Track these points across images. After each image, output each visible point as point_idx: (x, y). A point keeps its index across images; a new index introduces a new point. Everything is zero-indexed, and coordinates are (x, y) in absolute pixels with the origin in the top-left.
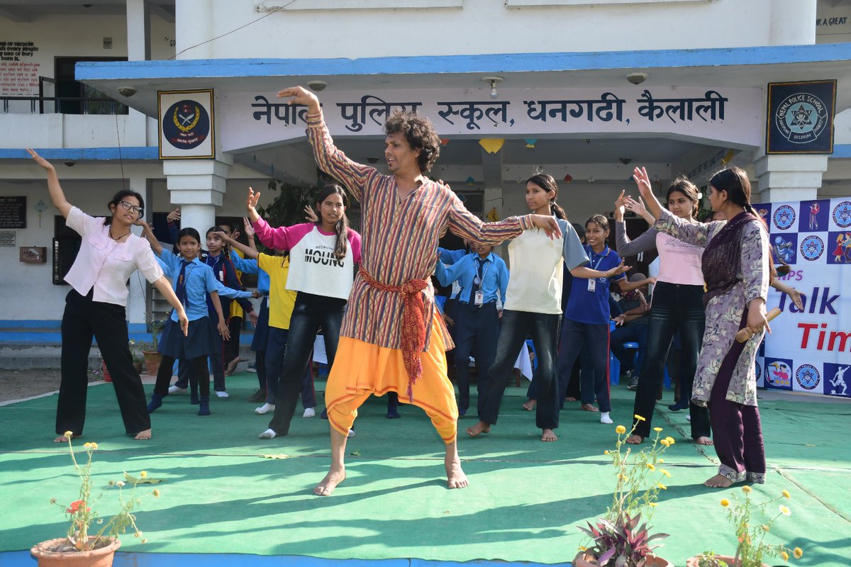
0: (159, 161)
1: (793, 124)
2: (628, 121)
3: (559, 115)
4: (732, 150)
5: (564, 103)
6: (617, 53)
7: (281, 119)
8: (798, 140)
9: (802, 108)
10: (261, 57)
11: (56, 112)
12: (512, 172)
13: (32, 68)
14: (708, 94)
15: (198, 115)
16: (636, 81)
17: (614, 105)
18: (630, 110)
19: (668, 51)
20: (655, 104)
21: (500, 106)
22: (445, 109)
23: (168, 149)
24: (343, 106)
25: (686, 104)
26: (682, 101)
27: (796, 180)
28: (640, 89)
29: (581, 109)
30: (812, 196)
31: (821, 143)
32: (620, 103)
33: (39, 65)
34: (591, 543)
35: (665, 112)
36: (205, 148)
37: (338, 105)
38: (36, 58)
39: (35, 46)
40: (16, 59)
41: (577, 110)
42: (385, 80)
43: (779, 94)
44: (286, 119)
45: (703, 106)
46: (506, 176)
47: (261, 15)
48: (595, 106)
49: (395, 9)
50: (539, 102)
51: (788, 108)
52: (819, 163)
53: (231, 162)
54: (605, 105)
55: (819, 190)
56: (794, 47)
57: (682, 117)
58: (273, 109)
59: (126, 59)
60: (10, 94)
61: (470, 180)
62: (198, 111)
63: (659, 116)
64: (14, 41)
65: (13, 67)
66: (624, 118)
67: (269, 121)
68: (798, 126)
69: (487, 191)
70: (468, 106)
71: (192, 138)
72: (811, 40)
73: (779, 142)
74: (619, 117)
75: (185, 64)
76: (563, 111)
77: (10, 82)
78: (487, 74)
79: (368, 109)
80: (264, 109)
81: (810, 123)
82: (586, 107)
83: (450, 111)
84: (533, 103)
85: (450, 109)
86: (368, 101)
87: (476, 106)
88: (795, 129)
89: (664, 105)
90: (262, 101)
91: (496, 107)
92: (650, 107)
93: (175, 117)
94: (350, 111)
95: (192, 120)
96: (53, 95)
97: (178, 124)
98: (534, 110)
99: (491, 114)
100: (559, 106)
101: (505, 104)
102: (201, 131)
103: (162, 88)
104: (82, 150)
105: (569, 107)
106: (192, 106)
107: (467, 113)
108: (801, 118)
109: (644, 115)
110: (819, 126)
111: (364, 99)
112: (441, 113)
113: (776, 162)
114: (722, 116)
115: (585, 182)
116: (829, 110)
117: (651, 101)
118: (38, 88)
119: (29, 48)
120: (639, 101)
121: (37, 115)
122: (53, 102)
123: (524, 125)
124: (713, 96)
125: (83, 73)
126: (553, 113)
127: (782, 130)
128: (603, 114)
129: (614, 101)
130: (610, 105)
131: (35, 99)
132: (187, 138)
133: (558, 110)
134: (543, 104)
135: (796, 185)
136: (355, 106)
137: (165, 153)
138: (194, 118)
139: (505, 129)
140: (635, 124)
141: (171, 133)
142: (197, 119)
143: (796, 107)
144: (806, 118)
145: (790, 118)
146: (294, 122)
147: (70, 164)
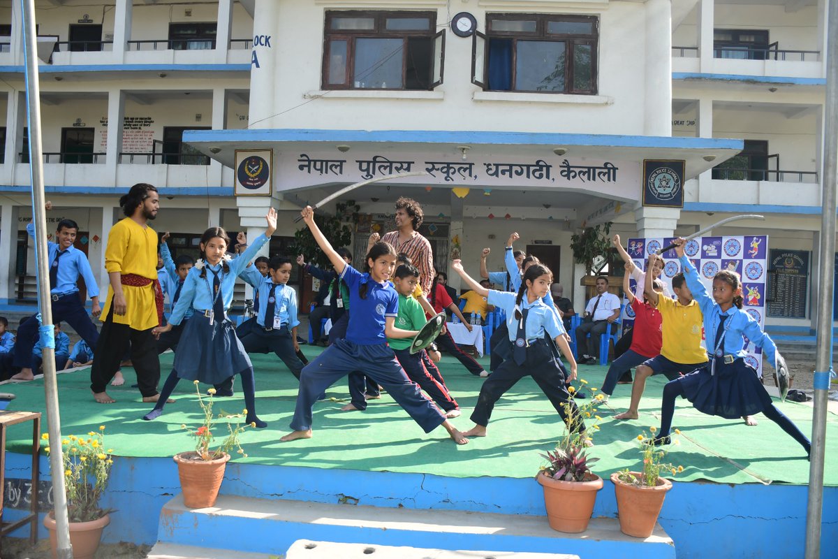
0: (234, 197)
1: (659, 187)
2: (553, 179)
3: (508, 173)
4: (619, 202)
5: (511, 166)
6: (548, 134)
7: (318, 170)
8: (662, 198)
9: (664, 177)
10: (306, 128)
11: (163, 163)
12: (469, 211)
13: (149, 134)
14: (606, 164)
15: (261, 166)
16: (560, 153)
17: (544, 169)
18: (555, 172)
19: (581, 135)
20: (571, 169)
21: (468, 166)
22: (430, 166)
23: (241, 189)
24: (361, 162)
25: (592, 170)
26: (589, 168)
27: (661, 224)
28: (562, 158)
29: (522, 170)
30: (671, 235)
31: (676, 200)
32: (548, 167)
33: (153, 132)
34: (549, 464)
35: (578, 175)
36: (265, 189)
37: (357, 161)
38: (152, 127)
39: (152, 120)
40: (140, 128)
41: (519, 171)
42: (391, 145)
43: (651, 167)
44: (321, 170)
45: (602, 172)
46: (465, 213)
47: (307, 100)
48: (532, 169)
49: (398, 99)
50: (494, 165)
51: (656, 177)
52: (675, 213)
53: (281, 199)
54: (538, 168)
55: (675, 231)
56: (660, 137)
57: (589, 179)
58: (312, 163)
59: (210, 128)
60: (134, 151)
61: (441, 215)
62: (261, 163)
63: (574, 177)
64: (139, 117)
65: (137, 134)
66: (551, 177)
67: (309, 172)
68: (662, 189)
69: (452, 223)
70: (446, 165)
71: (257, 181)
72: (669, 134)
73: (651, 199)
74: (548, 177)
75: (255, 132)
76: (510, 171)
77: (135, 143)
78: (461, 145)
79: (377, 165)
80: (307, 163)
81: (669, 187)
82: (525, 169)
83: (433, 168)
84: (490, 165)
85: (434, 166)
86: (378, 159)
87: (451, 166)
88: (660, 190)
89: (577, 170)
90: (305, 158)
91: (465, 166)
92: (568, 171)
93: (246, 167)
94: (364, 166)
95: (257, 170)
96: (161, 152)
97: (247, 172)
98: (491, 169)
99: (462, 171)
100: (508, 168)
101: (471, 165)
102: (263, 178)
103: (238, 148)
104: (179, 188)
105: (515, 168)
106: (258, 160)
107: (445, 170)
108: (665, 183)
109: (564, 176)
110: (675, 189)
111: (375, 158)
112: (427, 170)
113: (649, 212)
114: (614, 180)
115: (519, 219)
116: (681, 179)
117: (568, 167)
118: (152, 147)
119: (148, 121)
120: (561, 166)
121: (151, 165)
122: (161, 157)
123: (483, 179)
124: (609, 166)
125: (187, 137)
126: (503, 172)
127: (652, 190)
128: (537, 174)
129: (544, 166)
130: (541, 168)
131: (150, 154)
132: (254, 182)
133: (507, 171)
134: (497, 166)
135: (661, 227)
136: (369, 163)
137: (238, 192)
138: (259, 168)
139: (470, 182)
140: (558, 182)
141: (243, 178)
142: (261, 169)
143: (661, 176)
144: (667, 184)
145: (657, 183)
146: (326, 172)
147: (170, 198)
